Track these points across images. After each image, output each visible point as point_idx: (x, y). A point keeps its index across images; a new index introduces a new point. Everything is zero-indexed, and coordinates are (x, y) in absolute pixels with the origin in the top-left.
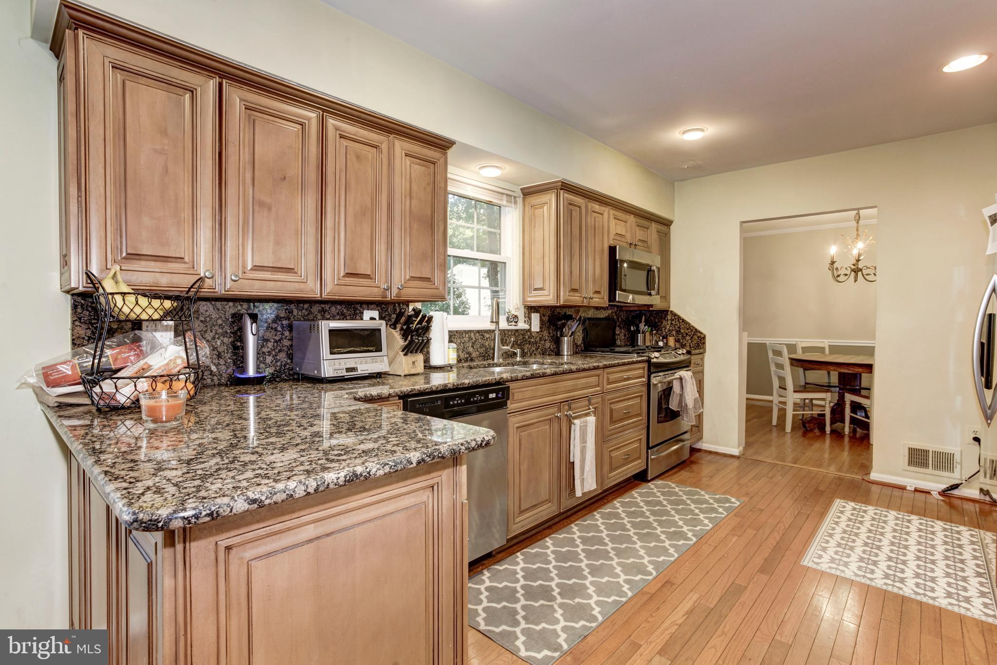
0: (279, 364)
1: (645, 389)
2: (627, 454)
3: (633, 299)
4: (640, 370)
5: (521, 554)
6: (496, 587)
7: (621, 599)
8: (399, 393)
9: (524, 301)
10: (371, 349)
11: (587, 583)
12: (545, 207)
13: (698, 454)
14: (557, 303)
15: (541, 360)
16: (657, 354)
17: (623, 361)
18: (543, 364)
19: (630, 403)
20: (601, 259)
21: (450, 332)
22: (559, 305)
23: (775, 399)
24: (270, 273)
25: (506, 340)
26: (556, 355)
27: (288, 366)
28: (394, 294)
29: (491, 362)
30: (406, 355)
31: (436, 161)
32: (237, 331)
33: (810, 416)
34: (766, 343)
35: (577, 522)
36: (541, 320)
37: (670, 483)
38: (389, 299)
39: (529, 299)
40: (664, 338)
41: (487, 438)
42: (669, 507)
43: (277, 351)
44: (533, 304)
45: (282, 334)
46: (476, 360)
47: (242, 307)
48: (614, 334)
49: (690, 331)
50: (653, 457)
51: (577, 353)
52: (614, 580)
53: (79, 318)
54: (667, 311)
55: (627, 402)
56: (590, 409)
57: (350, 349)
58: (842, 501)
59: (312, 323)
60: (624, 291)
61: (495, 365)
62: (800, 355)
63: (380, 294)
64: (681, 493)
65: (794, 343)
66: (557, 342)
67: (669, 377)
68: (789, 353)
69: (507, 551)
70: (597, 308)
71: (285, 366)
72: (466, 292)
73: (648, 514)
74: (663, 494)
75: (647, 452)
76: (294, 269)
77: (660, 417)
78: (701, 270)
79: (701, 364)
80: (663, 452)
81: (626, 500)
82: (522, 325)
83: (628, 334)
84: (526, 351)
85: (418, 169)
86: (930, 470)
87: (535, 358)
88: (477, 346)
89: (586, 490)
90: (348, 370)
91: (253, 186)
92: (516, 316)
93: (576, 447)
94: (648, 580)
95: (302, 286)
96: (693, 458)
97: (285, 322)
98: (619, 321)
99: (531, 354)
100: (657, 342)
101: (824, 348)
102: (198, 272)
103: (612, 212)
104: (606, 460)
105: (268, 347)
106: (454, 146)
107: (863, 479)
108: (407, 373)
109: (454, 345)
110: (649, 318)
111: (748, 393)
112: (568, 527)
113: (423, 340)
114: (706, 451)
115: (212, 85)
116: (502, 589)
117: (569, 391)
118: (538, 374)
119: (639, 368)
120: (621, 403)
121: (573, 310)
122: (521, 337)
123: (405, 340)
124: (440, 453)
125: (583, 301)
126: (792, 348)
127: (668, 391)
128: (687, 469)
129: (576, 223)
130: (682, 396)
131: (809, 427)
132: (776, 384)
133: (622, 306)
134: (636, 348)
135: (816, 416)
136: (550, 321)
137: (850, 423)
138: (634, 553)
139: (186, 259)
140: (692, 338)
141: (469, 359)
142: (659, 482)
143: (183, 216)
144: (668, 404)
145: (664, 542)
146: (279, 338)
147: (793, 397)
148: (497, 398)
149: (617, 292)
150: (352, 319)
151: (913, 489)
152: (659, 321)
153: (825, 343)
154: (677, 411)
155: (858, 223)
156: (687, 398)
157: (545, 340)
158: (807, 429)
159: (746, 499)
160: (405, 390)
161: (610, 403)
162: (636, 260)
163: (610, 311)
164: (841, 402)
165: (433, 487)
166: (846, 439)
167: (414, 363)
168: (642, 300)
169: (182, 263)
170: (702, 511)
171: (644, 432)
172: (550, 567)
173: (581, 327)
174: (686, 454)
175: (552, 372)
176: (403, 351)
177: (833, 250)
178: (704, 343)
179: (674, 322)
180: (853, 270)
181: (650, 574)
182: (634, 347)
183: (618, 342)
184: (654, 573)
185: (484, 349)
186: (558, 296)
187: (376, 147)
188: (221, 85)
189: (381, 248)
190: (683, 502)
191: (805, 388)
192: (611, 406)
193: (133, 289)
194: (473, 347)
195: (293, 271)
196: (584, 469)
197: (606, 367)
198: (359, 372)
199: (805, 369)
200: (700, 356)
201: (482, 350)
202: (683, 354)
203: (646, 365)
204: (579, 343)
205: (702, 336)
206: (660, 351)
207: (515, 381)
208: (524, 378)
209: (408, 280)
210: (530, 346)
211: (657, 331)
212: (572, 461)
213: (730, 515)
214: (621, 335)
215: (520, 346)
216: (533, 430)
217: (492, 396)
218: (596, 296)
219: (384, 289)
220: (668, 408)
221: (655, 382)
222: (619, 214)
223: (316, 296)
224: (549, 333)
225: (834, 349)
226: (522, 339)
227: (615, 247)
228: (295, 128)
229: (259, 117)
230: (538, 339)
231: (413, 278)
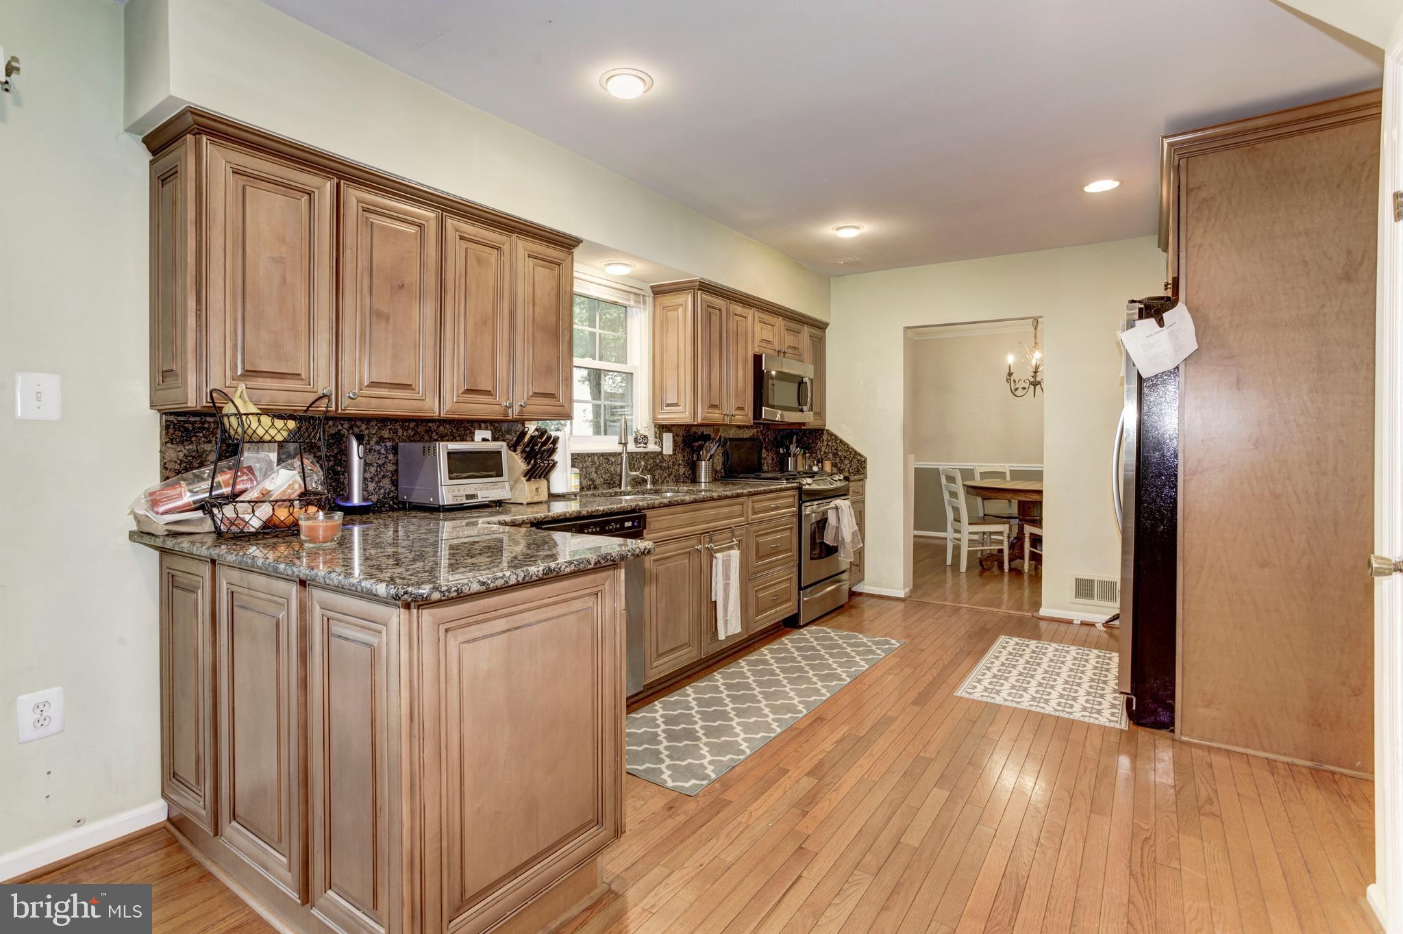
0: (382, 491)
1: (795, 520)
2: (775, 594)
3: (782, 416)
4: (790, 498)
5: (659, 703)
6: (635, 733)
7: (770, 735)
8: (533, 520)
9: (654, 418)
10: (491, 473)
11: (734, 724)
12: (680, 310)
13: (858, 599)
14: (694, 421)
15: (676, 488)
16: (809, 480)
17: (770, 488)
18: (678, 492)
19: (779, 536)
20: (745, 369)
21: (572, 455)
22: (696, 423)
23: (950, 534)
24: (387, 390)
25: (634, 464)
26: (691, 482)
27: (391, 495)
28: (516, 412)
29: (617, 490)
30: (528, 480)
31: (561, 262)
32: (337, 454)
33: (988, 552)
34: (938, 469)
35: (720, 670)
36: (674, 441)
37: (825, 628)
38: (511, 418)
39: (659, 416)
40: (818, 462)
41: (648, 547)
42: (822, 652)
43: (380, 476)
44: (664, 423)
45: (386, 457)
46: (601, 488)
47: (342, 426)
48: (760, 458)
49: (848, 453)
50: (805, 599)
51: (716, 480)
52: (763, 720)
53: (171, 439)
54: (822, 430)
55: (775, 535)
56: (733, 541)
57: (469, 474)
58: (1007, 637)
59: (427, 445)
60: (772, 407)
61: (622, 494)
62: (977, 482)
63: (502, 411)
64: (836, 638)
65: (972, 468)
66: (693, 467)
67: (823, 506)
68: (963, 480)
69: (642, 701)
70: (739, 427)
71: (389, 494)
73: (799, 659)
74: (817, 639)
75: (799, 594)
76: (411, 385)
77: (814, 554)
78: (862, 382)
79: (861, 492)
80: (818, 593)
81: (775, 647)
82: (652, 447)
83: (776, 457)
84: (657, 477)
85: (542, 272)
86: (1095, 601)
87: (668, 486)
88: (601, 471)
89: (729, 634)
90: (468, 497)
91: (371, 295)
92: (645, 437)
93: (718, 584)
94: (798, 717)
95: (420, 404)
96: (852, 603)
97: (389, 444)
98: (765, 442)
99: (663, 482)
100: (811, 467)
101: (1005, 473)
102: (315, 389)
103: (757, 314)
104: (752, 600)
105: (371, 473)
106: (581, 245)
107: (1033, 616)
108: (530, 500)
109: (577, 470)
110: (802, 438)
111: (916, 528)
112: (710, 675)
113: (549, 464)
114: (868, 595)
115: (328, 186)
116: (641, 734)
117: (710, 521)
118: (676, 501)
119: (789, 496)
120: (768, 536)
121: (711, 429)
122: (651, 461)
123: (528, 464)
124: (612, 557)
125: (724, 419)
126: (967, 474)
127: (822, 523)
128: (846, 613)
129: (715, 328)
130: (838, 528)
131: (987, 565)
132: (950, 515)
133: (769, 424)
134: (786, 473)
135: (996, 553)
136: (684, 441)
137: (1030, 560)
138: (785, 695)
139: (303, 376)
140: (851, 461)
141: (592, 486)
142: (813, 628)
143: (300, 328)
144: (823, 539)
145: (816, 683)
146: (383, 462)
147: (968, 531)
148: (633, 527)
149: (763, 408)
150: (462, 440)
151: (1079, 623)
152: (813, 442)
153: (1006, 467)
154: (834, 546)
155: (1036, 329)
156: (844, 530)
157: (679, 465)
158: (984, 568)
159: (907, 641)
160: (539, 517)
161: (756, 536)
162: (785, 370)
163: (756, 430)
164: (1020, 536)
165: (597, 594)
166: (1026, 577)
167: (537, 489)
168: (793, 417)
169: (298, 379)
170: (858, 653)
171: (795, 570)
172: (693, 712)
173: (720, 450)
174: (844, 598)
175: (692, 499)
176: (525, 476)
177: (1011, 359)
178: (865, 468)
179: (830, 443)
180: (1031, 383)
181: (800, 712)
182: (783, 472)
183: (765, 468)
184: (805, 711)
185: (609, 475)
186: (695, 413)
187: (497, 248)
188: (338, 185)
189: (502, 361)
190: (839, 646)
191: (986, 519)
192: (757, 539)
193: (259, 409)
194: (596, 472)
195: (411, 387)
196: (727, 608)
197: (751, 494)
198: (480, 499)
199: (984, 499)
200: (860, 483)
201: (607, 476)
202: (840, 480)
203: (796, 493)
204: (719, 468)
205: (863, 459)
206: (813, 477)
207: (651, 508)
208: (662, 505)
209: (531, 396)
210: (662, 472)
211: (811, 454)
212: (713, 600)
213: (889, 656)
214: (768, 458)
215: (650, 471)
216: (672, 564)
217: (628, 524)
218: (738, 412)
219: (506, 406)
220: (823, 543)
221: (807, 513)
222: (766, 317)
223: (435, 415)
224: (684, 457)
225: (1016, 475)
226: (653, 464)
227: (761, 356)
228: (413, 230)
229: (377, 220)
230: (671, 463)
231: (536, 395)
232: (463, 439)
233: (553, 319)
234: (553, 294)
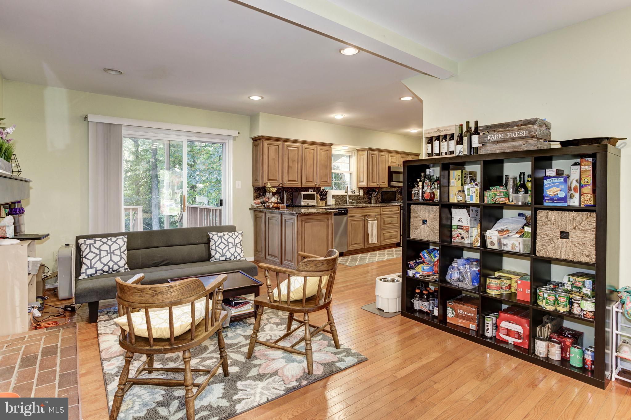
0: (290, 202)
1: (399, 215)
2: (391, 235)
9: (357, 186)
10: (312, 199)
14: (368, 186)
17: (389, 205)
19: (392, 219)
20: (385, 171)
21: (333, 195)
24: (291, 182)
25: (351, 198)
26: (369, 203)
28: (318, 185)
30: (320, 201)
31: (329, 150)
32: (282, 194)
36: (364, 192)
38: (317, 187)
39: (359, 185)
43: (290, 199)
44: (361, 187)
46: (341, 204)
47: (283, 189)
48: (395, 197)
51: (378, 203)
53: (255, 192)
56: (375, 219)
57: (308, 199)
59: (298, 193)
60: (394, 182)
61: (346, 205)
66: (370, 199)
70: (384, 188)
71: (292, 203)
72: (345, 176)
75: (400, 237)
82: (357, 193)
85: (324, 153)
87: (360, 203)
88: (341, 200)
89: (373, 243)
90: (307, 204)
91: (288, 163)
92: (355, 191)
93: (370, 229)
95: (297, 184)
98: (398, 192)
102: (280, 182)
103: (390, 154)
104: (382, 236)
105: (288, 198)
106: (333, 145)
108: (320, 206)
109: (334, 199)
113: (325, 198)
115: (281, 143)
117: (367, 213)
118: (357, 207)
119: (397, 208)
120: (388, 219)
123: (321, 197)
125: (377, 186)
129: (374, 160)
136: (366, 192)
139: (278, 180)
141: (339, 203)
146: (290, 196)
149: (392, 182)
157: (365, 198)
161: (383, 218)
163: (388, 189)
167: (323, 203)
171: (399, 229)
173: (379, 194)
175: (366, 207)
183: (397, 200)
185: (343, 200)
186: (368, 184)
187: (313, 149)
188: (283, 143)
189: (315, 174)
195: (296, 181)
196: (372, 236)
197: (381, 206)
198: (310, 205)
203: (399, 207)
204: (378, 199)
207: (351, 208)
208: (354, 208)
209: (321, 182)
210: (360, 200)
212: (368, 233)
214: (399, 197)
215: (356, 200)
216: (356, 222)
217: (343, 211)
218: (383, 184)
219: (316, 184)
222: (393, 155)
223: (300, 186)
224: (367, 196)
226: (358, 199)
227: (390, 167)
228: (296, 149)
229: (289, 148)
230: (363, 198)
231: (323, 181)
232: (306, 192)
233: (327, 164)
234: (327, 158)
